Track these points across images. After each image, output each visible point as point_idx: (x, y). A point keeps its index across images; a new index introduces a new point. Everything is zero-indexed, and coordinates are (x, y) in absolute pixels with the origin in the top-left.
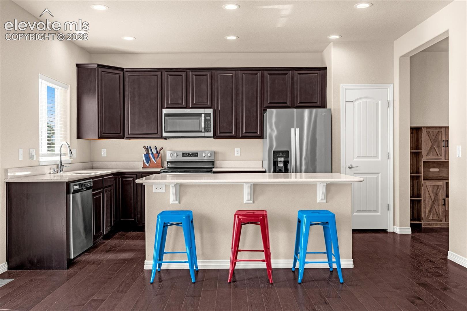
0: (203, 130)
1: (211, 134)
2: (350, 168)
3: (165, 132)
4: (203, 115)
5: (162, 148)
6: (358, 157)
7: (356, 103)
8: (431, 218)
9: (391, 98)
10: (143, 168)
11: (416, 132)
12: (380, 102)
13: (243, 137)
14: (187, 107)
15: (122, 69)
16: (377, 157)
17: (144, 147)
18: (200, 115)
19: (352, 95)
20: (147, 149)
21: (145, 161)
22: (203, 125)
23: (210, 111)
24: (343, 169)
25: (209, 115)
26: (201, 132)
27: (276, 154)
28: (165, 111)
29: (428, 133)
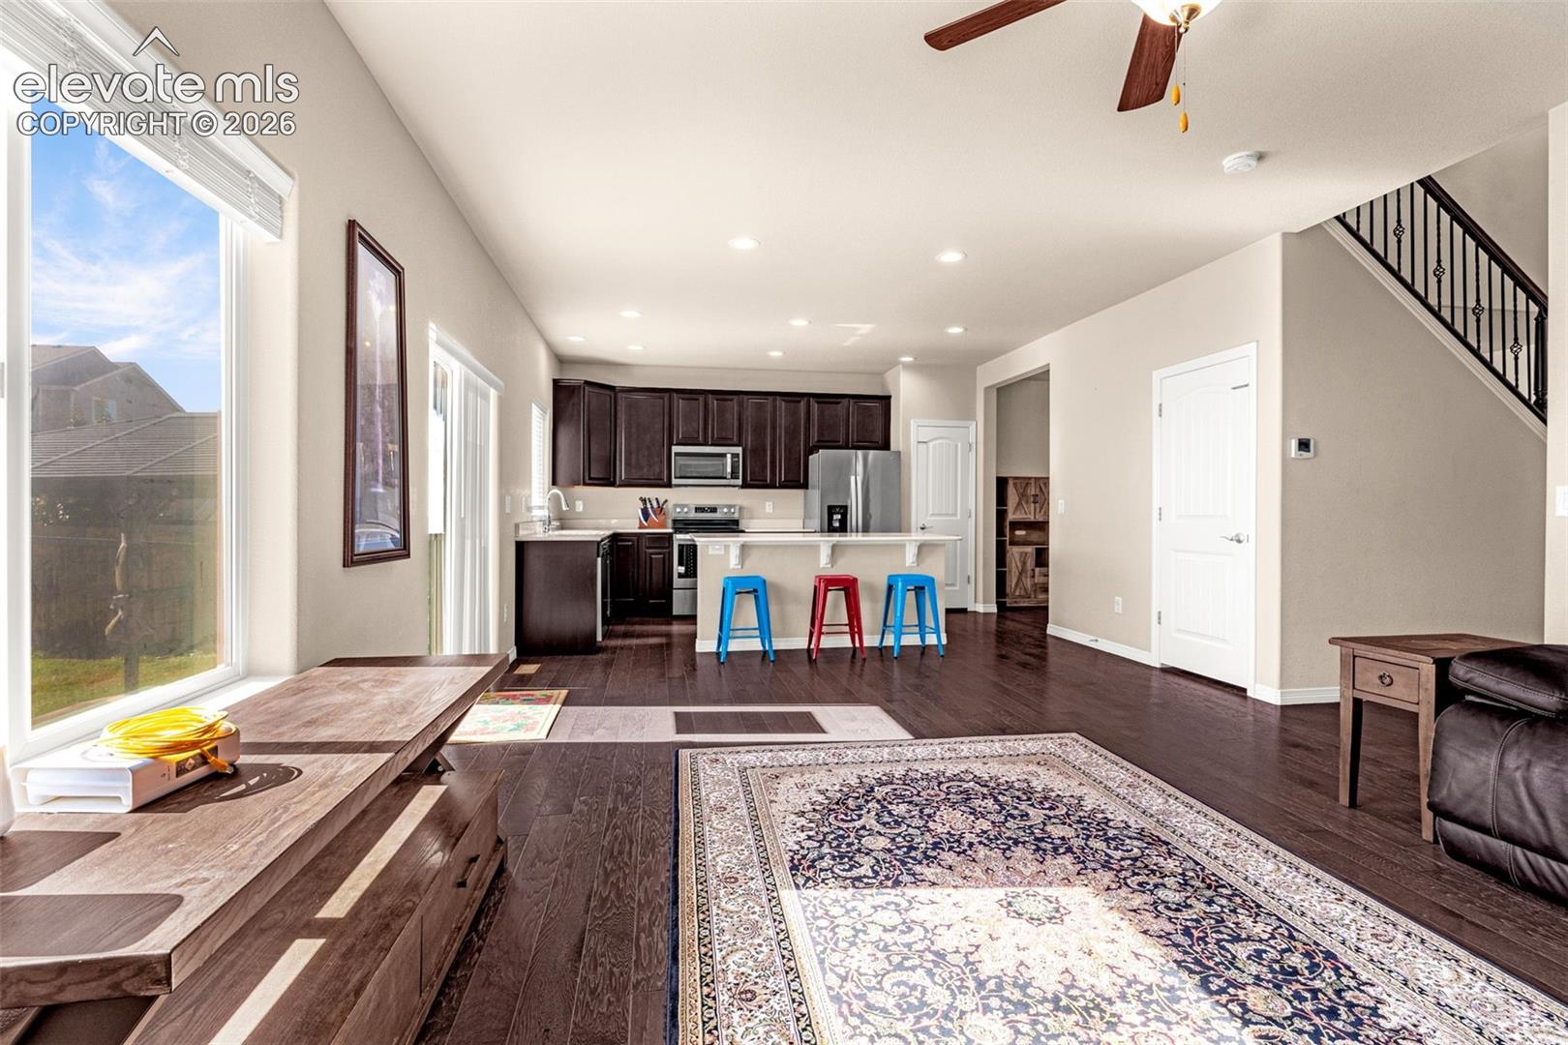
0: (729, 477)
1: (739, 482)
2: (922, 529)
3: (676, 478)
4: (729, 456)
5: (666, 501)
6: (933, 515)
7: (931, 444)
8: (1017, 593)
9: (972, 440)
10: (640, 528)
11: (1002, 483)
12: (959, 445)
13: (782, 486)
14: (705, 444)
15: (612, 388)
16: (955, 515)
17: (641, 499)
18: (723, 455)
19: (925, 434)
20: (644, 501)
21: (642, 518)
22: (729, 470)
23: (739, 450)
24: (913, 529)
25: (737, 455)
26: (725, 478)
27: (831, 510)
28: (675, 449)
29: (1015, 485)
